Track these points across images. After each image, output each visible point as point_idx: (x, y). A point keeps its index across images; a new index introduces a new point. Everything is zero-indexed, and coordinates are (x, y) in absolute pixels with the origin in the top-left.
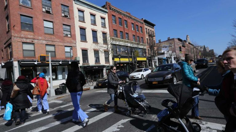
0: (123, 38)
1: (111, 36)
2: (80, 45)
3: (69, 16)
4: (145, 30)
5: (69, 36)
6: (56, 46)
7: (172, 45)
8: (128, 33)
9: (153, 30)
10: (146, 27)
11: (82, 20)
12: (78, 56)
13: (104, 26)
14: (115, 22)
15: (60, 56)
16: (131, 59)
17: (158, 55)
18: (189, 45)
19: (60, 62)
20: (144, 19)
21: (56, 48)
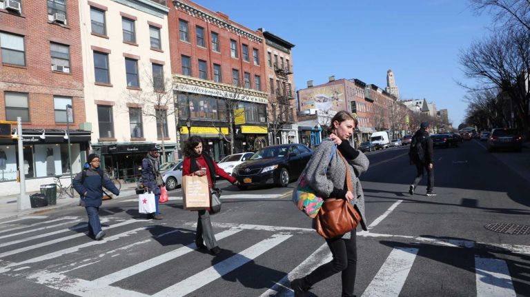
0: (205, 77)
1: (174, 71)
2: (92, 94)
3: (65, 23)
4: (267, 58)
5: (66, 70)
6: (31, 96)
7: (339, 95)
8: (219, 65)
9: (287, 57)
10: (269, 49)
11: (100, 30)
12: (88, 120)
13: (156, 45)
14: (186, 36)
15: (42, 121)
16: (225, 131)
17: (300, 121)
18: (383, 96)
19: (41, 134)
20: (264, 31)
21: (31, 101)
